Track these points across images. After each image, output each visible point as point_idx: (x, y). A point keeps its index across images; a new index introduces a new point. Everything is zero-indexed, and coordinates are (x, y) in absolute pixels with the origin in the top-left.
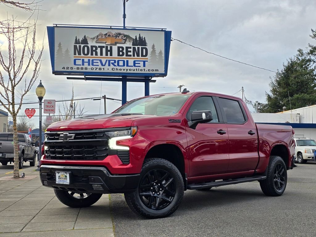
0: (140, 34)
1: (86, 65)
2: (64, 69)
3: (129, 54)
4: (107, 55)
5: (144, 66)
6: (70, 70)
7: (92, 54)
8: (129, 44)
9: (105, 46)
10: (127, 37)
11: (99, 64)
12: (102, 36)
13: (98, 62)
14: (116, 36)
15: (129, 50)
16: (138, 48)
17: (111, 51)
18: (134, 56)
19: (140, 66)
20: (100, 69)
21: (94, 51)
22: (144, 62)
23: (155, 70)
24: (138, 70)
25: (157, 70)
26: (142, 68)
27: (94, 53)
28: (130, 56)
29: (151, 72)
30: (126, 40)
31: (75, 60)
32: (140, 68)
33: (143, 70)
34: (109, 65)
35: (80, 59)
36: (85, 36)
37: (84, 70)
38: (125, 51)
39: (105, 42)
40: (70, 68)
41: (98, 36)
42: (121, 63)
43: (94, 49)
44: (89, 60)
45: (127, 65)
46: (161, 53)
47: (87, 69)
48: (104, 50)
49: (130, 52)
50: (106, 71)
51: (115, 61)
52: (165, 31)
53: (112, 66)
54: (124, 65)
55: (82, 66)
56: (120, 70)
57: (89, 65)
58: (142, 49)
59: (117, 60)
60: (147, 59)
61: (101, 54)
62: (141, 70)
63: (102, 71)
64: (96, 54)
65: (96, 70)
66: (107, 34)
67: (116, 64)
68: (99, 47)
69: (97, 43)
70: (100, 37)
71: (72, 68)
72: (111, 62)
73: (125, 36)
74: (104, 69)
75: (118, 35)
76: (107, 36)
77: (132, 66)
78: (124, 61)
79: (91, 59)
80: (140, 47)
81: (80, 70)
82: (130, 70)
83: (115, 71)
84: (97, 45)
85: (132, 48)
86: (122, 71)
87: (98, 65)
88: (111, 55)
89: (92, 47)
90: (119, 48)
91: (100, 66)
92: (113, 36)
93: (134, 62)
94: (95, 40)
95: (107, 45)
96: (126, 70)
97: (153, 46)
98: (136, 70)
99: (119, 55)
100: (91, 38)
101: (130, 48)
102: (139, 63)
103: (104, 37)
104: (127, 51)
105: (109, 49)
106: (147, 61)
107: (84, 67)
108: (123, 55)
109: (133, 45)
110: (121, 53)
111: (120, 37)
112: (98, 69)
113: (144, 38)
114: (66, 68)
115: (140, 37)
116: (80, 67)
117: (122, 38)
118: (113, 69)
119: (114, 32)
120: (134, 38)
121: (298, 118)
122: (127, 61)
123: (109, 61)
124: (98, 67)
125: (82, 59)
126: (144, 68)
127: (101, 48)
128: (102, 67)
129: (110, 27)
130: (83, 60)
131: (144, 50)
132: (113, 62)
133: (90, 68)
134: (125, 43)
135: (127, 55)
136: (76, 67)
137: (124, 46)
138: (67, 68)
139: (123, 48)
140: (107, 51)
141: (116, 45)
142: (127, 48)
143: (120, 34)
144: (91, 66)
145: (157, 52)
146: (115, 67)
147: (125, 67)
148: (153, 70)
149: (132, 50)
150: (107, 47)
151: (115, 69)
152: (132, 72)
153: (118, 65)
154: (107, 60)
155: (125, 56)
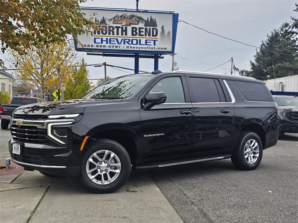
0: (151, 16)
1: (104, 43)
2: (86, 46)
3: (142, 33)
4: (122, 34)
5: (155, 44)
6: (90, 47)
7: (109, 34)
8: (141, 25)
9: (121, 26)
10: (141, 19)
11: (116, 42)
12: (118, 18)
13: (115, 41)
14: (131, 18)
15: (142, 30)
16: (150, 29)
17: (126, 31)
18: (146, 35)
19: (151, 45)
20: (117, 47)
21: (111, 31)
22: (155, 41)
23: (164, 48)
24: (149, 48)
25: (165, 48)
26: (153, 46)
27: (111, 32)
28: (143, 35)
29: (160, 50)
30: (139, 21)
31: (95, 39)
32: (151, 47)
33: (154, 48)
34: (124, 44)
35: (99, 38)
36: (103, 17)
37: (103, 48)
38: (138, 31)
39: (121, 23)
40: (90, 46)
41: (114, 18)
42: (135, 42)
43: (111, 29)
44: (107, 39)
45: (140, 44)
46: (169, 33)
47: (105, 47)
48: (120, 30)
49: (143, 32)
50: (121, 48)
51: (129, 40)
52: (173, 14)
53: (127, 44)
54: (137, 44)
55: (101, 44)
56: (134, 48)
57: (107, 43)
58: (153, 29)
59: (131, 39)
60: (157, 38)
61: (118, 34)
62: (151, 48)
63: (118, 48)
64: (113, 34)
65: (113, 47)
66: (122, 15)
67: (130, 43)
68: (116, 27)
69: (113, 24)
70: (116, 18)
71: (92, 46)
72: (126, 40)
73: (138, 17)
74: (119, 47)
75: (132, 17)
76: (122, 18)
77: (144, 45)
78: (137, 40)
79: (109, 38)
80: (151, 28)
81: (99, 48)
82: (142, 48)
83: (129, 49)
84: (114, 25)
85: (144, 28)
86: (136, 49)
87: (115, 44)
88: (126, 34)
89: (110, 27)
90: (133, 28)
91: (117, 44)
92: (127, 18)
93: (146, 41)
94: (112, 21)
95: (122, 25)
96: (138, 48)
97: (163, 27)
98: (147, 48)
99: (133, 34)
100: (109, 20)
101: (143, 28)
102: (150, 42)
103: (120, 19)
104: (140, 32)
105: (124, 29)
106: (157, 40)
107: (103, 45)
108: (136, 35)
109: (145, 26)
110: (134, 33)
111: (134, 19)
112: (115, 47)
113: (155, 20)
114: (87, 46)
115: (151, 19)
116: (99, 45)
117: (135, 19)
118: (128, 47)
119: (128, 14)
120: (146, 20)
121: (281, 86)
122: (140, 40)
123: (125, 40)
124: (115, 45)
125: (101, 37)
126: (154, 46)
127: (118, 28)
128: (118, 45)
129: (125, 10)
130: (102, 39)
131: (155, 30)
132: (128, 41)
133: (107, 46)
134: (138, 24)
135: (140, 35)
136: (96, 44)
137: (137, 27)
138: (89, 46)
139: (136, 28)
140: (122, 31)
141: (130, 26)
142: (140, 28)
143: (134, 16)
144: (109, 44)
145: (166, 32)
146: (129, 45)
147: (138, 46)
148: (162, 49)
149: (144, 30)
150: (122, 28)
151: (130, 47)
152: (144, 49)
153: (132, 44)
154: (122, 39)
155: (138, 36)
